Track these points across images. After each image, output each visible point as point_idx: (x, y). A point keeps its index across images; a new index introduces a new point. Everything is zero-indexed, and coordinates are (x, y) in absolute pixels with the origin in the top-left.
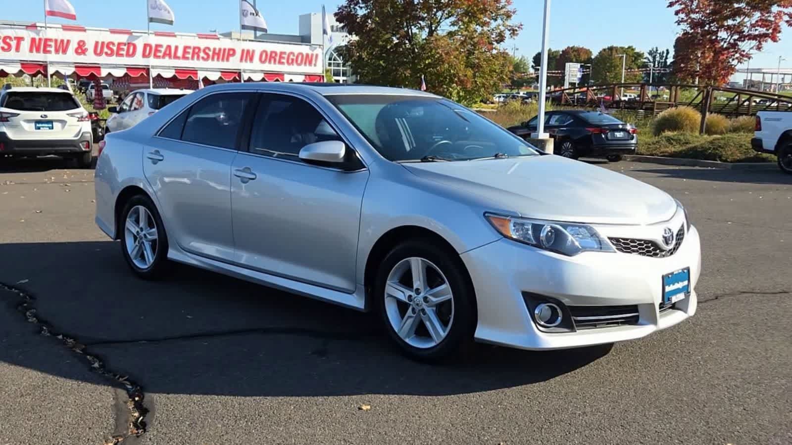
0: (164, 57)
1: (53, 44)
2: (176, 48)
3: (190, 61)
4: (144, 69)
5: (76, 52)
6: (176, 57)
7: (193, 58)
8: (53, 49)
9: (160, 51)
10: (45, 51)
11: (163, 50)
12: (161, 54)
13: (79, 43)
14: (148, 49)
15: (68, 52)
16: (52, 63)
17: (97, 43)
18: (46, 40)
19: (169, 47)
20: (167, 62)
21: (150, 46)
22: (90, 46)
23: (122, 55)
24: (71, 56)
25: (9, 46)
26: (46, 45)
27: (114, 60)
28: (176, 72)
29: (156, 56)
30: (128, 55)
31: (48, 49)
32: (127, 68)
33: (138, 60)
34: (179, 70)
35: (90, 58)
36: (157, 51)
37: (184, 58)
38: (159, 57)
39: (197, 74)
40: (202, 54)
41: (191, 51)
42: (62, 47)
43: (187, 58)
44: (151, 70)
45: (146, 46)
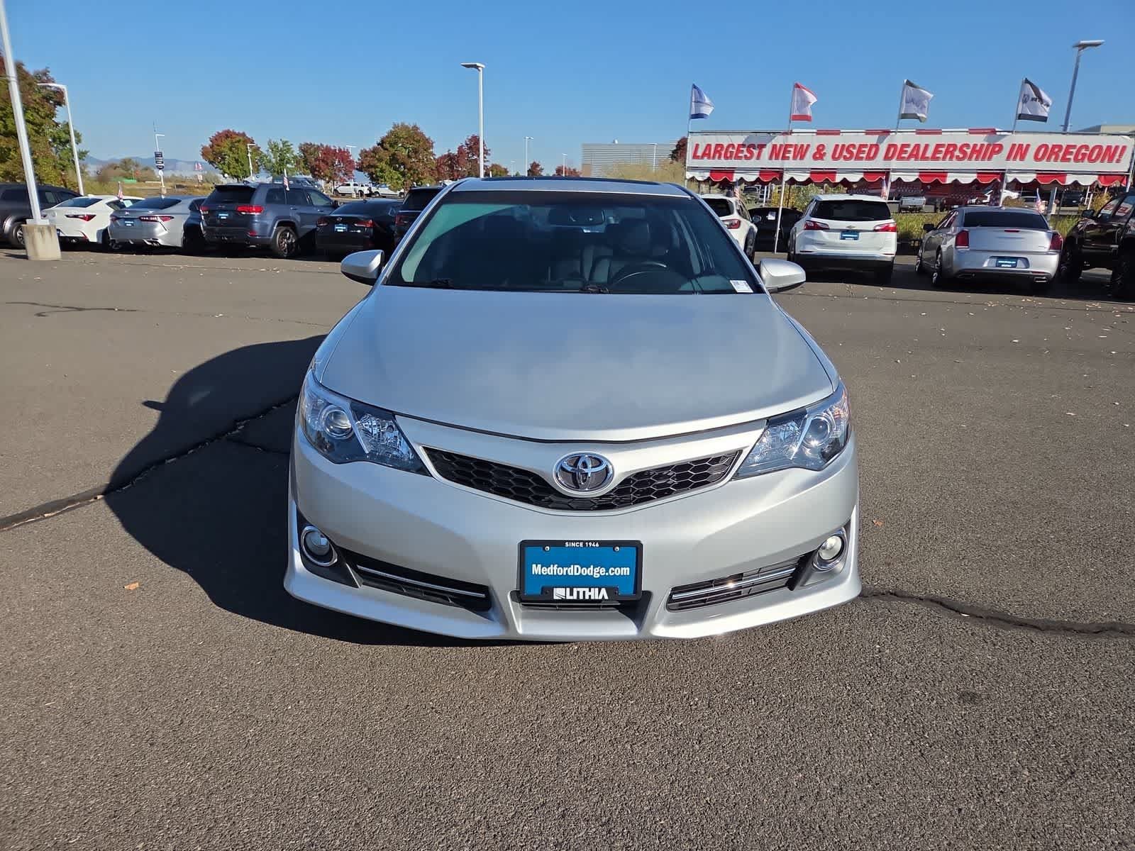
0: (909, 158)
1: (792, 149)
2: (927, 146)
3: (941, 161)
4: (884, 172)
5: (815, 158)
6: (924, 158)
7: (944, 158)
8: (791, 155)
9: (906, 152)
10: (784, 158)
11: (909, 150)
12: (906, 155)
13: (818, 148)
14: (892, 149)
15: (805, 159)
16: (788, 170)
17: (837, 146)
18: (787, 146)
19: (917, 146)
20: (913, 164)
21: (895, 146)
22: (829, 151)
23: (861, 158)
24: (809, 162)
25: (751, 153)
26: (786, 151)
27: (852, 164)
28: (920, 176)
29: (900, 158)
30: (869, 158)
31: (787, 155)
32: (865, 172)
33: (879, 163)
34: (923, 173)
35: (827, 163)
36: (902, 151)
37: (934, 158)
38: (903, 159)
39: (946, 176)
40: (957, 153)
41: (943, 150)
42: (801, 152)
43: (938, 159)
44: (891, 173)
45: (890, 146)
